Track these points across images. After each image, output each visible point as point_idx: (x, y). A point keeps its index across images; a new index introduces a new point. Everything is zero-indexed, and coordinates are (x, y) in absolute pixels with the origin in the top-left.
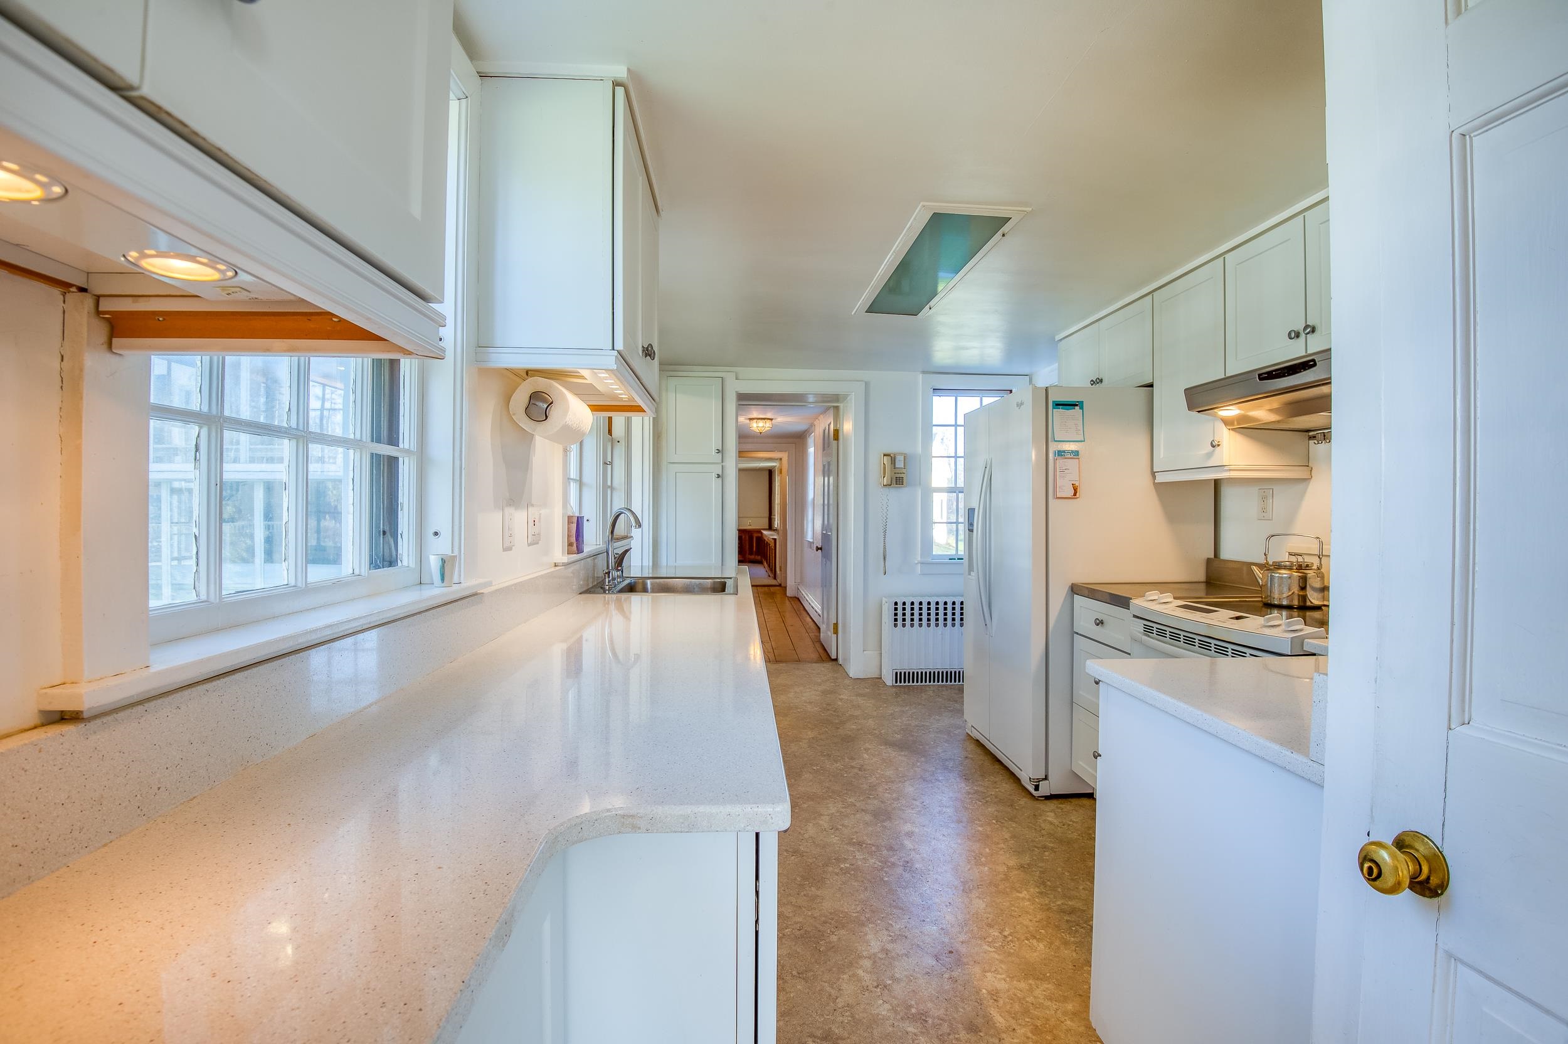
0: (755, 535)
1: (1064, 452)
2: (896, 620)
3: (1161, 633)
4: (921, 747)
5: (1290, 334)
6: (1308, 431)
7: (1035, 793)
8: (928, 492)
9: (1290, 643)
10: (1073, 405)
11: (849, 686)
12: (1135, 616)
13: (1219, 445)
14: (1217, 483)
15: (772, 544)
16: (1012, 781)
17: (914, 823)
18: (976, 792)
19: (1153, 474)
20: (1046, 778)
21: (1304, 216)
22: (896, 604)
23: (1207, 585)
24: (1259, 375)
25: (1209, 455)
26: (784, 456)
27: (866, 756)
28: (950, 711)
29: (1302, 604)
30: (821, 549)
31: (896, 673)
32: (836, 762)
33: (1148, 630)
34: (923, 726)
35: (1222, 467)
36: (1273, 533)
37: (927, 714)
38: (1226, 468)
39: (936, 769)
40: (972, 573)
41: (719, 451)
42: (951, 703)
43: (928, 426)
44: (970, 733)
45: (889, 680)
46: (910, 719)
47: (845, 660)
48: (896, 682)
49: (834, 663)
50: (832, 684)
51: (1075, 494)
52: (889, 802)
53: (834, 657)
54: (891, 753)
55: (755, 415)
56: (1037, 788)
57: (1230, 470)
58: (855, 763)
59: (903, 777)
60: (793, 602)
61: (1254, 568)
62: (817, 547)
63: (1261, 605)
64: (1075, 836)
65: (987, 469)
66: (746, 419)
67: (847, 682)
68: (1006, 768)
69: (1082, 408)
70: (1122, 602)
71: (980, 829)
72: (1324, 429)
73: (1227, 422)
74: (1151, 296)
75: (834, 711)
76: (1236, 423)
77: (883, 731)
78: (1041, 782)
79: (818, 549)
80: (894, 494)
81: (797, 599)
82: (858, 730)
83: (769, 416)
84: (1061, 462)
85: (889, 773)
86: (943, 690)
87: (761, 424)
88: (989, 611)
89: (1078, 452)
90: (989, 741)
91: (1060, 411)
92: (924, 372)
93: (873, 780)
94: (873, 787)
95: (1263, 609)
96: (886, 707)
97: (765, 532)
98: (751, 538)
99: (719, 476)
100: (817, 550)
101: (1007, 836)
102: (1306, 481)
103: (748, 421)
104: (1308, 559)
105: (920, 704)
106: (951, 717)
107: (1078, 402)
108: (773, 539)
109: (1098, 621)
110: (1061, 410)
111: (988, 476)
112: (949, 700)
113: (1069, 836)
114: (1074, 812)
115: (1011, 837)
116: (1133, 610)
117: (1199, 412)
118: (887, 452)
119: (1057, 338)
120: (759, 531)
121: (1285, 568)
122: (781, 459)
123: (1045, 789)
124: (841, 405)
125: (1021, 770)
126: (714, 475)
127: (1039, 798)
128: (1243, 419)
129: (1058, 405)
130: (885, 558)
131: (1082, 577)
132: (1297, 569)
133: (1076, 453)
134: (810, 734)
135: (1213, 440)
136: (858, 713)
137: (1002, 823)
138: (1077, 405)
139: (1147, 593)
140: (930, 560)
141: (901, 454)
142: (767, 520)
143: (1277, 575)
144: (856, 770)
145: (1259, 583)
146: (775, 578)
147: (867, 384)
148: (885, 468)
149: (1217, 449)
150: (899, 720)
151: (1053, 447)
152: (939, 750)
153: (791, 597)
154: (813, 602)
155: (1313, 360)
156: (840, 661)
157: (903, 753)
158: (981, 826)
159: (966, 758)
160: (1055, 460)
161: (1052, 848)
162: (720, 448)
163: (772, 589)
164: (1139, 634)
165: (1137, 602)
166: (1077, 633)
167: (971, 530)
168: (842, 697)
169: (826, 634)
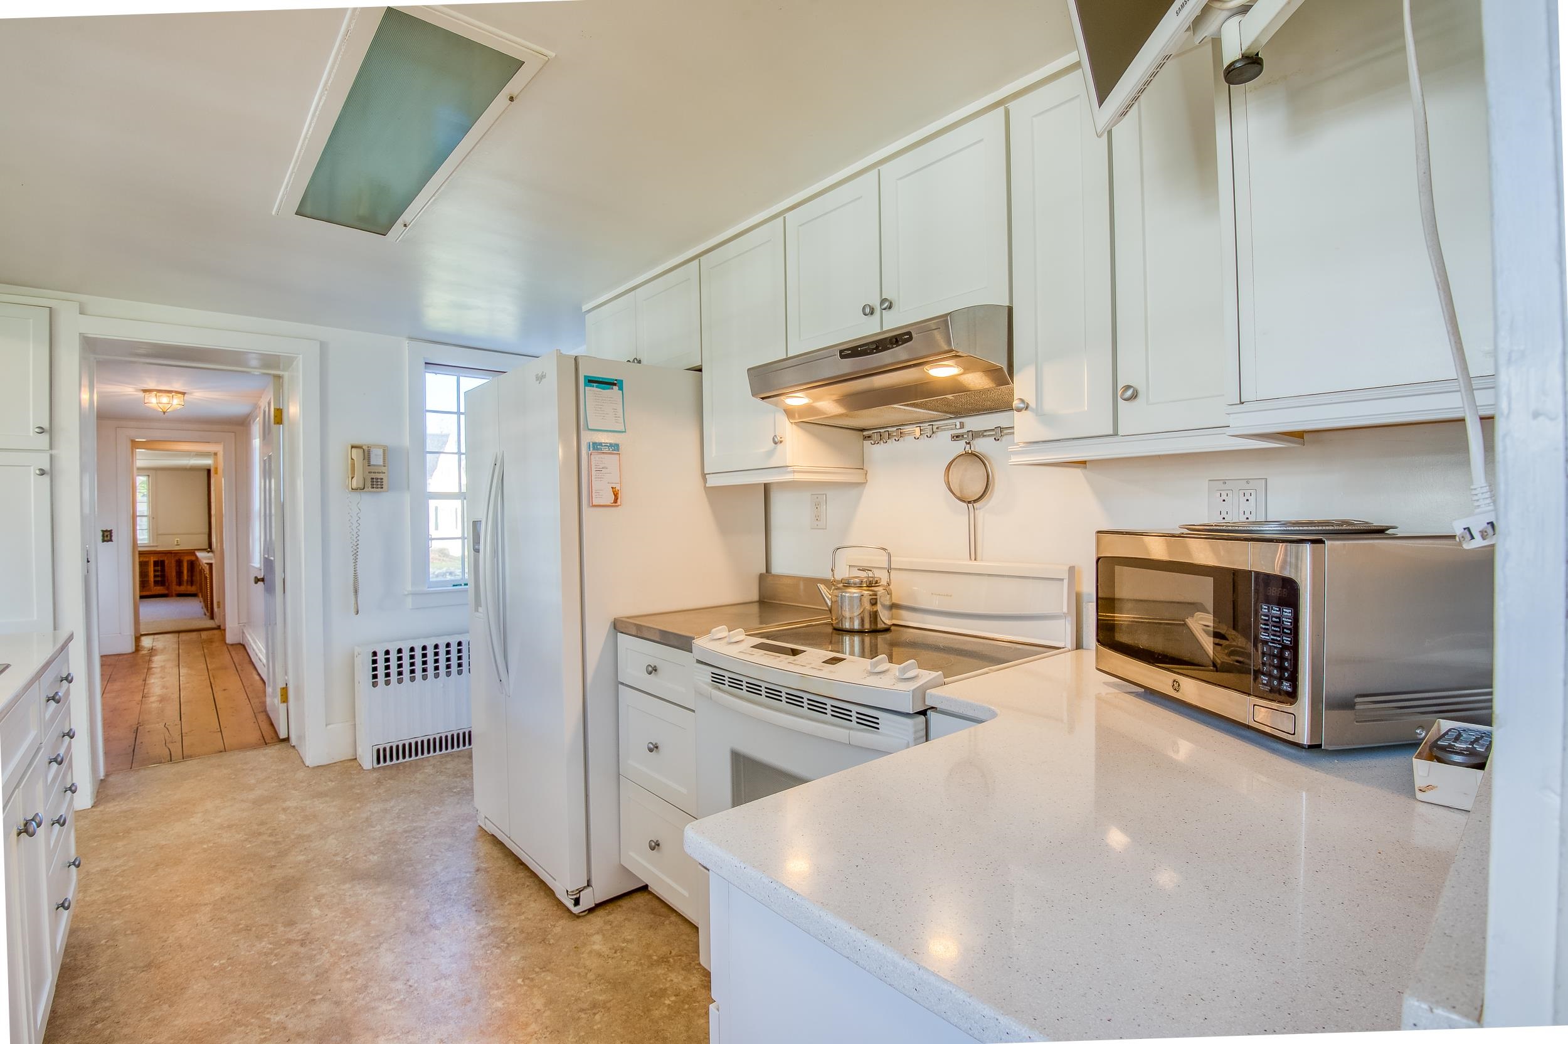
0: (186, 559)
1: (600, 444)
2: (375, 677)
3: (736, 683)
4: (410, 869)
5: (864, 308)
6: (863, 430)
7: (576, 910)
8: (423, 498)
9: (911, 697)
10: (610, 384)
11: (301, 782)
12: (699, 662)
13: (781, 442)
14: (767, 488)
15: (207, 571)
16: (542, 893)
17: (391, 1031)
18: (493, 930)
19: (704, 476)
20: (589, 885)
21: (879, 170)
22: (375, 654)
23: (760, 603)
24: (841, 352)
25: (770, 454)
26: (218, 448)
27: (316, 912)
28: (458, 793)
29: (873, 627)
30: (263, 580)
31: (378, 751)
32: (259, 938)
33: (717, 679)
34: (415, 829)
35: (786, 468)
36: (838, 546)
37: (422, 806)
38: (789, 469)
39: (432, 905)
40: (480, 609)
41: (42, 430)
42: (458, 780)
43: (419, 411)
44: (484, 827)
45: (367, 760)
46: (396, 821)
47: (301, 738)
48: (379, 762)
49: (283, 745)
50: (274, 784)
51: (616, 501)
52: (349, 999)
53: (283, 735)
54: (363, 894)
55: (151, 385)
56: (577, 902)
57: (794, 472)
58: (295, 931)
59: (378, 936)
60: (233, 653)
61: (822, 587)
62: (256, 577)
63: (829, 630)
64: (632, 967)
65: (498, 465)
66: (137, 390)
67: (301, 775)
68: (534, 875)
69: (621, 389)
70: (683, 643)
71: (499, 1004)
72: (880, 428)
73: (789, 413)
74: (696, 262)
75: (271, 835)
76: (797, 416)
77: (351, 854)
78: (581, 893)
79: (257, 580)
80: (368, 502)
81: (242, 647)
82: (308, 862)
83: (177, 386)
84: (596, 458)
85: (354, 935)
86: (447, 762)
87: (165, 399)
88: (504, 664)
89: (617, 445)
90: (509, 838)
91: (593, 390)
92: (411, 338)
93: (325, 958)
94: (322, 975)
95: (834, 635)
96: (359, 808)
97: (199, 554)
98: (179, 563)
99: (42, 472)
100: (256, 583)
101: (539, 1003)
102: (861, 485)
103: (141, 394)
104: (878, 574)
105: (413, 791)
106: (458, 803)
107: (616, 380)
108: (207, 564)
109: (650, 669)
110: (595, 389)
111: (499, 473)
112: (456, 776)
113: (625, 970)
114: (627, 923)
115: (545, 1005)
116: (697, 654)
117: (763, 398)
118: (356, 443)
119: (585, 308)
120: (192, 552)
121: (855, 586)
122: (216, 454)
123: (587, 901)
124: (286, 374)
125: (555, 880)
126: (33, 471)
127: (581, 914)
128: (810, 410)
129: (591, 381)
130: (356, 592)
131: (628, 607)
132: (867, 586)
133: (615, 447)
134: (219, 890)
135: (775, 436)
136: (311, 829)
137: (532, 980)
138: (615, 384)
139: (714, 630)
140: (426, 589)
141: (378, 446)
142: (206, 537)
143: (847, 595)
144: (295, 948)
145: (827, 604)
146: (212, 617)
147: (323, 347)
148: (353, 465)
149: (779, 446)
150: (379, 827)
151: (587, 438)
152: (438, 867)
153: (232, 645)
154: (258, 649)
155: (909, 333)
156: (294, 741)
157: (379, 890)
158: (501, 997)
159: (478, 870)
160: (589, 455)
161: (605, 1002)
162: (46, 425)
163: (204, 635)
164: (705, 686)
165: (700, 643)
166: (622, 684)
167: (477, 551)
168: (288, 804)
169: (273, 700)
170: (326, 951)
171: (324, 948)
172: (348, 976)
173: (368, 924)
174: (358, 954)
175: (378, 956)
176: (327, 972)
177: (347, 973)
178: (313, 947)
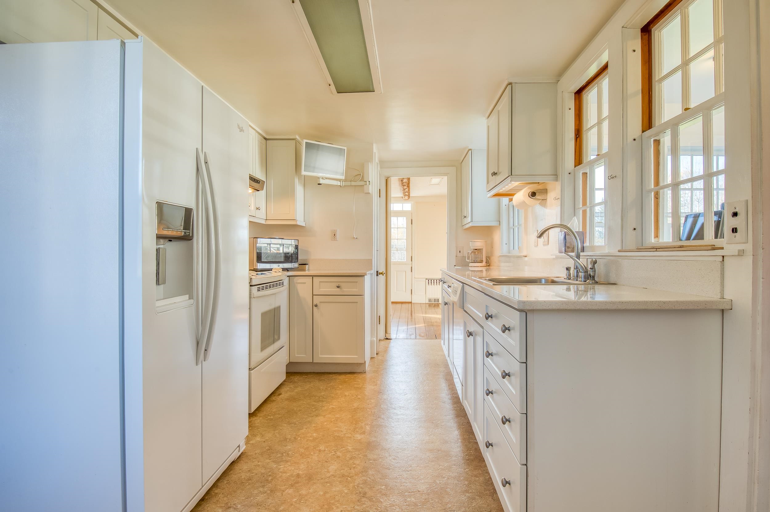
170: (356, 484)
171: (356, 487)
172: (354, 466)
173: (325, 493)
174: (343, 476)
175: (336, 471)
176: (362, 472)
177: (354, 468)
178: (361, 490)
